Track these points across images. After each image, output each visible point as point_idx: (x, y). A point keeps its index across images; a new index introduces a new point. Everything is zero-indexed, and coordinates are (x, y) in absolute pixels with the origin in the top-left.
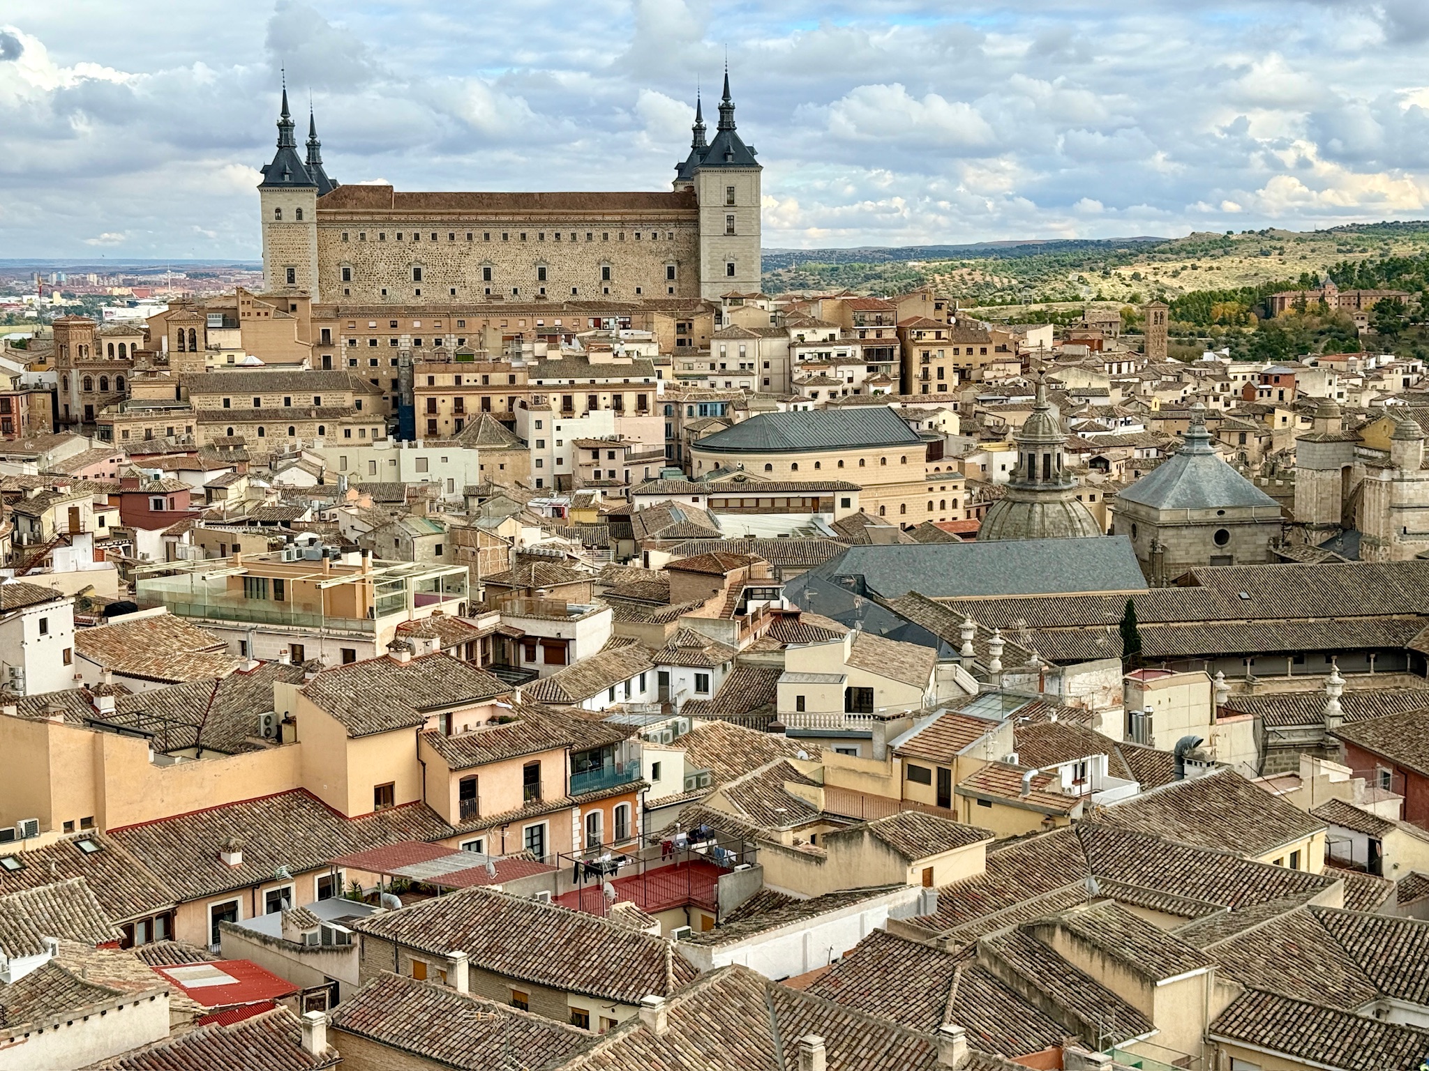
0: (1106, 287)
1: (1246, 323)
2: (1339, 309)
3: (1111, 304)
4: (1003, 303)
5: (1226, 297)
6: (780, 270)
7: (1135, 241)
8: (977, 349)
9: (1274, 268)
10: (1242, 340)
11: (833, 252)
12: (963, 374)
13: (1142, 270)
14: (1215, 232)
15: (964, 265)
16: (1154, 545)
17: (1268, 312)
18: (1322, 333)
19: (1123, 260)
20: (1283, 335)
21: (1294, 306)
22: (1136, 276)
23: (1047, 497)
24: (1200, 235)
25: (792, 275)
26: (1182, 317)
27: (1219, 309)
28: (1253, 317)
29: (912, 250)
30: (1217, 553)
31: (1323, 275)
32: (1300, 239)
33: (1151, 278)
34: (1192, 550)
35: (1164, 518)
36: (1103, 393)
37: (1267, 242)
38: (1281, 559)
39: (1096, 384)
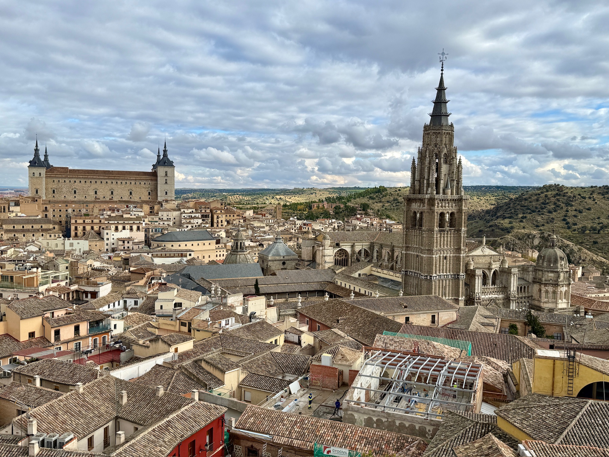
0: (273, 201)
1: (305, 211)
2: (327, 208)
3: (273, 205)
4: (246, 204)
5: (301, 204)
6: (189, 194)
7: (281, 189)
8: (232, 215)
9: (314, 198)
10: (303, 215)
11: (204, 189)
12: (228, 222)
13: (282, 197)
14: (300, 188)
15: (237, 194)
16: (267, 265)
17: (310, 208)
18: (322, 214)
19: (277, 194)
20: (312, 214)
21: (317, 207)
22: (280, 198)
23: (241, 253)
24: (296, 189)
25: (192, 195)
26: (290, 209)
27: (299, 207)
28: (307, 209)
29: (225, 190)
30: (283, 267)
31: (324, 199)
32: (320, 191)
33: (284, 199)
34: (277, 266)
35: (270, 258)
36: (263, 227)
37: (312, 191)
38: (297, 269)
39: (262, 225)
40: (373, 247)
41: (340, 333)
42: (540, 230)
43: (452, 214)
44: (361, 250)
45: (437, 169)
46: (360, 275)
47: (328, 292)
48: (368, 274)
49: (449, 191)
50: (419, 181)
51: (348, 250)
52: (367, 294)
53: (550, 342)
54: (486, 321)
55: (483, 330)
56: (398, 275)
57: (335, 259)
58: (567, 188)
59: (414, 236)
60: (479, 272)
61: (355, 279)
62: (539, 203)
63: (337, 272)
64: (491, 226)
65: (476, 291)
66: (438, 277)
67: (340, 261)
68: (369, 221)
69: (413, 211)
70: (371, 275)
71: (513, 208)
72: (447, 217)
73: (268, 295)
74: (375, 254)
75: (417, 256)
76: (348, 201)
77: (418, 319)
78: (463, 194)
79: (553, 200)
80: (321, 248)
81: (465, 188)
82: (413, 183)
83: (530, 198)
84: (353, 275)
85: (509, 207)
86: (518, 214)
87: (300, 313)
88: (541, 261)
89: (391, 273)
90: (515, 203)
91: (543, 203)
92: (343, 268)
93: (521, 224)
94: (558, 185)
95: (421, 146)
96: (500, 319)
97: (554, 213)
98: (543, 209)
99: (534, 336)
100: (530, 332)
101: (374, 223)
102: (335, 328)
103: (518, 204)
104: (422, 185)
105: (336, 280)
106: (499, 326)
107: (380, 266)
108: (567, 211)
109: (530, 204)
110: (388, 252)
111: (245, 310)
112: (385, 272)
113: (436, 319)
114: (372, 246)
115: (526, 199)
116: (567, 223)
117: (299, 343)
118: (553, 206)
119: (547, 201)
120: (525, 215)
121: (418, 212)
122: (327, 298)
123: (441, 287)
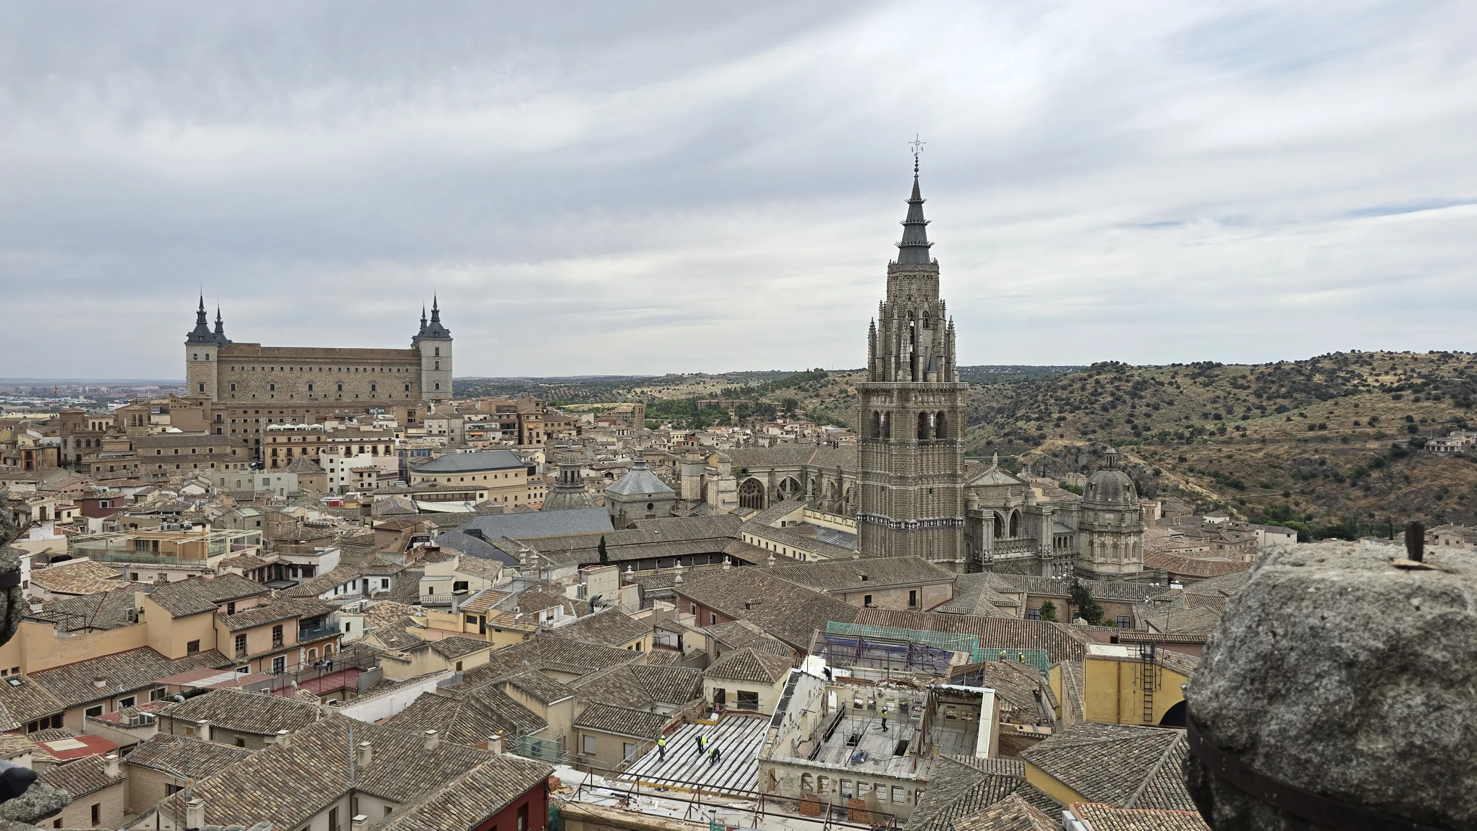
1: (686, 413)
2: (725, 408)
5: (679, 402)
8: (556, 424)
9: (701, 391)
10: (683, 421)
11: (504, 379)
12: (549, 436)
13: (645, 390)
14: (677, 374)
16: (620, 511)
17: (696, 409)
18: (716, 418)
19: (638, 386)
21: (706, 406)
22: (642, 392)
23: (573, 491)
24: (670, 376)
26: (660, 411)
27: (676, 407)
28: (689, 411)
29: (542, 379)
30: (649, 513)
31: (719, 392)
32: (712, 378)
33: (649, 394)
34: (638, 513)
35: (624, 498)
36: (613, 444)
37: (699, 378)
38: (675, 516)
39: (611, 440)
40: (806, 474)
41: (751, 626)
42: (1090, 440)
43: (940, 415)
44: (785, 480)
45: (912, 337)
46: (784, 523)
47: (729, 555)
48: (798, 522)
49: (933, 377)
50: (883, 359)
51: (764, 480)
52: (797, 557)
53: (1111, 631)
54: (1003, 598)
55: (998, 613)
56: (850, 522)
57: (741, 498)
58: (1132, 367)
59: (877, 453)
60: (988, 514)
61: (776, 530)
62: (1086, 393)
63: (744, 519)
64: (1006, 435)
65: (985, 548)
66: (919, 524)
67: (749, 499)
68: (798, 430)
69: (873, 410)
70: (804, 523)
71: (1042, 402)
72: (932, 419)
73: (622, 564)
74: (810, 487)
75: (883, 488)
76: (761, 395)
77: (888, 599)
78: (957, 380)
79: (1110, 388)
80: (715, 478)
81: (962, 370)
82: (872, 363)
83: (1071, 385)
84: (772, 525)
85: (1036, 401)
86: (1050, 413)
87: (680, 595)
88: (1091, 493)
89: (839, 520)
90: (1046, 395)
91: (1092, 394)
92: (755, 513)
93: (1058, 430)
94: (1117, 363)
95: (885, 300)
96: (1026, 595)
97: (1112, 411)
98: (1092, 403)
99: (1082, 621)
100: (1077, 616)
101: (806, 432)
102: (743, 618)
103: (1051, 396)
104: (887, 366)
105: (743, 533)
106: (1024, 606)
107: (819, 508)
108: (1133, 407)
109: (1072, 395)
110: (832, 483)
111: (583, 591)
112: (828, 517)
113: (918, 597)
114: (804, 474)
115: (1064, 388)
116: (1134, 427)
117: (680, 647)
118: (1110, 399)
119: (1100, 390)
120: (1062, 415)
121: (882, 411)
122: (727, 564)
123: (925, 541)
